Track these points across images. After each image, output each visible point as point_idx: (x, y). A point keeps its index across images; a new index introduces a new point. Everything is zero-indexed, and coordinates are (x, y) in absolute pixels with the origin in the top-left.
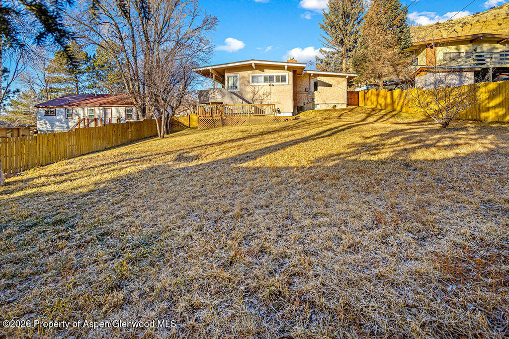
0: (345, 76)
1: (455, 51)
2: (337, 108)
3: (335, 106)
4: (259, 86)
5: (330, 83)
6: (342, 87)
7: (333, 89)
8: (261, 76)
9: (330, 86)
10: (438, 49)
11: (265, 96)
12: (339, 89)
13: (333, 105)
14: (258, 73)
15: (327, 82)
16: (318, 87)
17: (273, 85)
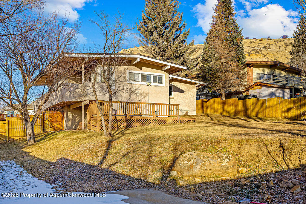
0: (195, 84)
1: (262, 72)
2: (189, 114)
3: (187, 113)
4: (136, 84)
5: (183, 89)
6: (192, 94)
7: (185, 96)
8: (139, 74)
9: (183, 92)
10: (254, 69)
11: (143, 97)
12: (190, 96)
13: (185, 112)
14: (135, 70)
15: (180, 87)
16: (172, 92)
17: (151, 85)
